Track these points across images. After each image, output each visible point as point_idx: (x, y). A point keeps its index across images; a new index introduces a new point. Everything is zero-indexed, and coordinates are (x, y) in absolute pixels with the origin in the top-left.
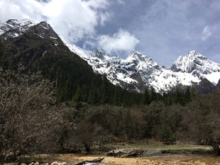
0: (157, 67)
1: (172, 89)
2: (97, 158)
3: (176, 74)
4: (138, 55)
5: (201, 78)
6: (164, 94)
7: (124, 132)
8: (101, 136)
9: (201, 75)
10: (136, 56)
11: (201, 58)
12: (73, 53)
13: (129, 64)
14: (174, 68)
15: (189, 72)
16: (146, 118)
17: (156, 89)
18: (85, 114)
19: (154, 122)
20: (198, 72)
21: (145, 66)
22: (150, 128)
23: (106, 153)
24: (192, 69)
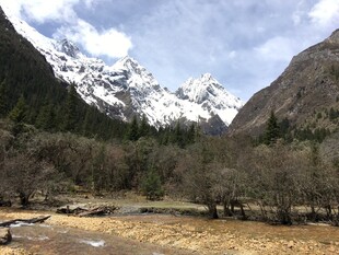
0: (156, 88)
1: (173, 122)
2: (37, 216)
3: (181, 101)
4: (132, 64)
5: (212, 114)
6: (161, 129)
7: (91, 178)
8: (50, 182)
9: (213, 109)
10: (129, 64)
11: (216, 86)
12: (21, 36)
13: (116, 74)
14: (180, 94)
15: (199, 103)
16: (128, 160)
17: (150, 119)
18: (28, 144)
19: (138, 167)
20: (209, 104)
21: (140, 83)
22: (132, 176)
23: (56, 209)
24: (203, 100)
